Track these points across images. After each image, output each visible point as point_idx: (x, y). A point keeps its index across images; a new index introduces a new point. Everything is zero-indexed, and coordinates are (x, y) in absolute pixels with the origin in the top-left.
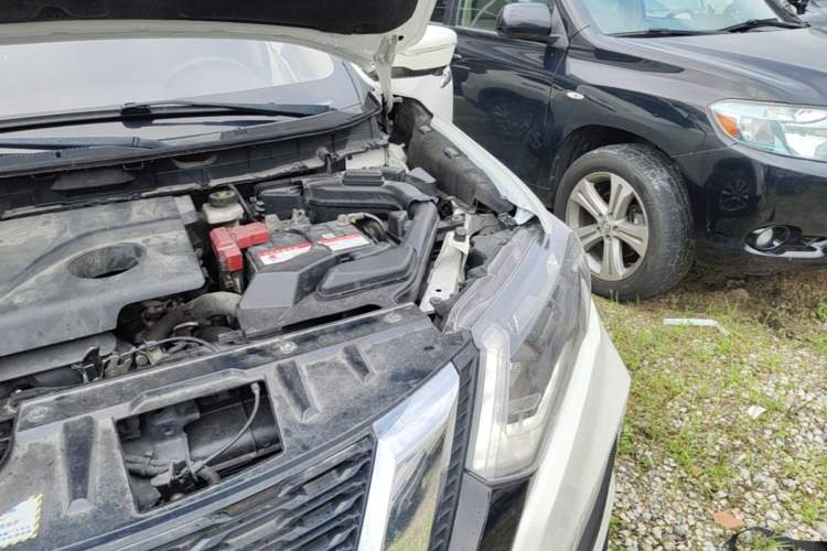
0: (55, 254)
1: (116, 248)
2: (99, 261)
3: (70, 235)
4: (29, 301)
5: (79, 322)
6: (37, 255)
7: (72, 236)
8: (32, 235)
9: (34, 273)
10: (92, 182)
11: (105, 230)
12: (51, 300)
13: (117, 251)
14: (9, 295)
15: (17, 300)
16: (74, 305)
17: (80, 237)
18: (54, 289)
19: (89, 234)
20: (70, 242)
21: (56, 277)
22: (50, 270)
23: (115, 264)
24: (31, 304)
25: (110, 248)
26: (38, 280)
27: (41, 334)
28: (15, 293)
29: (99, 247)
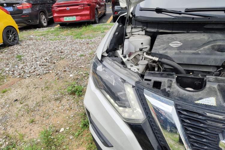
0: (208, 43)
1: (222, 45)
2: (216, 47)
3: (211, 39)
4: (203, 53)
5: (213, 62)
6: (204, 43)
7: (212, 40)
8: (201, 38)
9: (203, 47)
10: (215, 27)
11: (221, 40)
12: (208, 54)
13: (222, 46)
14: (197, 50)
15: (200, 52)
16: (213, 57)
17: (214, 40)
18: (208, 52)
19: (216, 40)
20: (211, 41)
21: (208, 49)
22: (206, 47)
23: (220, 49)
24: (203, 54)
25: (220, 45)
26: (204, 49)
27: (203, 62)
28: (199, 51)
29: (218, 44)
